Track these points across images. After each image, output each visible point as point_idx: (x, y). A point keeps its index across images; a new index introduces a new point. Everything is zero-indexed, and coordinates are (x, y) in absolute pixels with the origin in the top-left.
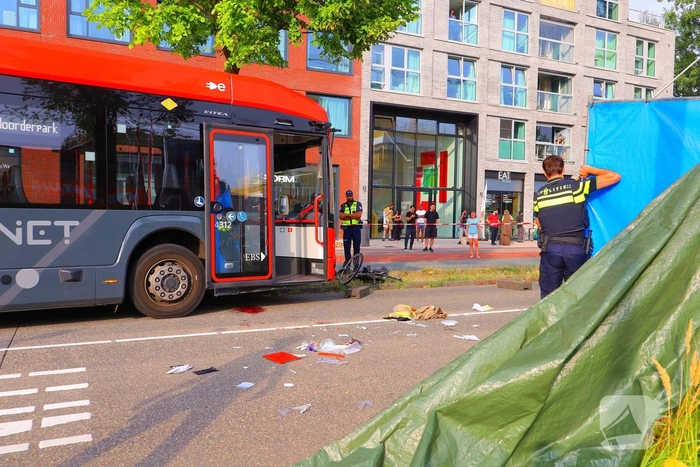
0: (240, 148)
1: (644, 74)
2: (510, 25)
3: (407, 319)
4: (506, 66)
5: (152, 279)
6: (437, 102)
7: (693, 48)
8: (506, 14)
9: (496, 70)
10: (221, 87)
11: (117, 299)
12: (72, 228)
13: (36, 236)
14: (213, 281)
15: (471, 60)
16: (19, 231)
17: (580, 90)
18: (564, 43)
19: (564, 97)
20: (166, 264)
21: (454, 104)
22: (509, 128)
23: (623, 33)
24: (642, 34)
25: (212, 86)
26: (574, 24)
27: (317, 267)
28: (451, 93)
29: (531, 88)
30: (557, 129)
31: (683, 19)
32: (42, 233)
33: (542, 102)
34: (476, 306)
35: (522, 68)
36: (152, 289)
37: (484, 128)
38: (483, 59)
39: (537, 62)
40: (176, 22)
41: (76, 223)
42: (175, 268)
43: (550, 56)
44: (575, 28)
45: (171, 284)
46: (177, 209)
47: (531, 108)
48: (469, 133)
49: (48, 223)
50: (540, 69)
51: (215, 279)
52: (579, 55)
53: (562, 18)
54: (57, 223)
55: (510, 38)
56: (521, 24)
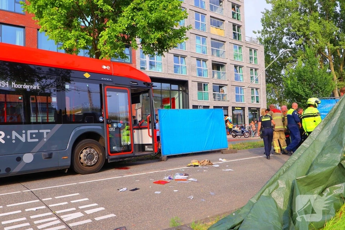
0: (117, 94)
1: (253, 63)
2: (199, 42)
3: (198, 166)
4: (198, 59)
5: (82, 156)
6: (170, 75)
7: (269, 52)
8: (197, 37)
9: (195, 61)
10: (108, 68)
11: (67, 166)
12: (47, 133)
13: (32, 138)
14: (109, 155)
15: (184, 57)
16: (24, 135)
17: (229, 69)
18: (221, 50)
19: (223, 73)
20: (88, 148)
21: (177, 76)
22: (201, 86)
23: (244, 46)
24: (252, 47)
25: (104, 67)
26: (224, 42)
27: (148, 147)
28: (176, 71)
29: (209, 69)
30: (221, 86)
31: (265, 40)
32: (34, 136)
33: (213, 75)
34: (220, 159)
35: (205, 61)
36: (82, 161)
37: (191, 87)
38: (189, 56)
39: (211, 58)
40: (79, 39)
41: (49, 131)
42: (92, 150)
43: (215, 55)
44: (225, 43)
45: (90, 158)
46: (92, 123)
47: (210, 77)
48: (184, 89)
49: (37, 131)
50: (212, 61)
51: (110, 154)
52: (227, 55)
53: (220, 39)
54: (41, 131)
55: (199, 47)
56: (203, 42)
